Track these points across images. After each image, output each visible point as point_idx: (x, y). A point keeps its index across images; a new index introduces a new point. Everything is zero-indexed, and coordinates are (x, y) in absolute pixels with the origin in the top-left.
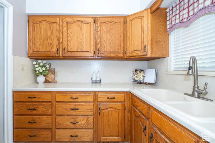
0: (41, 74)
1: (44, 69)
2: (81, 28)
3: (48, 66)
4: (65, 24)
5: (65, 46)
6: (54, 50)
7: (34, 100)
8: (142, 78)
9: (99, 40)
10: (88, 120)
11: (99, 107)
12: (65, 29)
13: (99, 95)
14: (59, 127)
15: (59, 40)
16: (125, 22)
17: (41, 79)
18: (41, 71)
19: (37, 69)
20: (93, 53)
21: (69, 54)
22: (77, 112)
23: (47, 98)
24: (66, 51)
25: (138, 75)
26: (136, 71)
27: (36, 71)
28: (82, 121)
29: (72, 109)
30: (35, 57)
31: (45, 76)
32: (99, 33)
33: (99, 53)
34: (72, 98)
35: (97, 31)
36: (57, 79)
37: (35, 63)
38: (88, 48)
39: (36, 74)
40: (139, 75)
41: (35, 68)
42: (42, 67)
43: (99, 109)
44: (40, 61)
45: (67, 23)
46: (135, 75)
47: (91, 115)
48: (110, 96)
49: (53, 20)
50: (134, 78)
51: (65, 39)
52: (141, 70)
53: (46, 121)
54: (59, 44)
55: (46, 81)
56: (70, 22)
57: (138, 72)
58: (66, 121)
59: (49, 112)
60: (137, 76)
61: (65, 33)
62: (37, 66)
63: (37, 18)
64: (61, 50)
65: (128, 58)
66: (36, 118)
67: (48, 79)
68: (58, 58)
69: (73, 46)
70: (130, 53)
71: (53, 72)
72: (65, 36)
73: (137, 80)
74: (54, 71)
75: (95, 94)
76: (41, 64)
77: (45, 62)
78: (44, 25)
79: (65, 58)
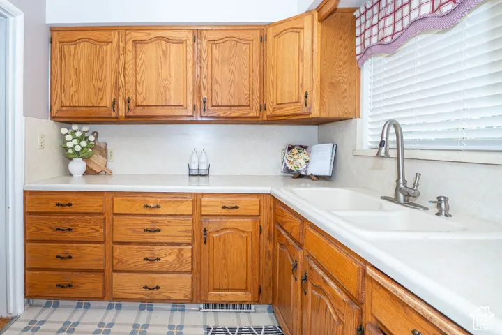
0: (77, 154)
1: (84, 143)
2: (165, 53)
3: (92, 138)
4: (130, 46)
5: (130, 95)
6: (108, 102)
7: (67, 209)
8: (302, 164)
9: (204, 81)
10: (180, 255)
11: (205, 225)
12: (130, 56)
13: (205, 200)
14: (118, 267)
15: (117, 81)
16: (263, 39)
17: (78, 166)
18: (78, 148)
19: (69, 145)
20: (191, 108)
21: (139, 112)
22: (157, 237)
23: (94, 205)
24: (132, 105)
25: (295, 157)
26: (290, 148)
27: (66, 149)
28: (168, 257)
29: (146, 230)
30: (65, 117)
31: (86, 160)
32: (204, 65)
33: (204, 110)
34: (146, 206)
35: (200, 58)
36: (111, 165)
37: (64, 131)
38: (179, 95)
39: (67, 156)
40: (297, 157)
41: (65, 142)
42: (80, 139)
43: (205, 230)
44: (75, 127)
45: (135, 42)
46: (289, 158)
47: (189, 244)
48: (229, 202)
49: (103, 36)
50: (285, 164)
51: (130, 79)
52: (301, 146)
53: (91, 255)
54: (117, 88)
55: (89, 172)
56: (142, 42)
57: (295, 151)
58: (134, 256)
59: (99, 236)
60: (292, 160)
61: (130, 66)
62: (68, 137)
63: (68, 33)
64: (121, 103)
65: (269, 119)
66: (72, 249)
67: (92, 166)
68: (116, 121)
69: (148, 95)
70: (274, 110)
71: (103, 151)
72: (130, 71)
73: (293, 168)
74: (106, 149)
75: (196, 198)
76: (78, 134)
77: (85, 128)
78: (84, 49)
79: (131, 120)
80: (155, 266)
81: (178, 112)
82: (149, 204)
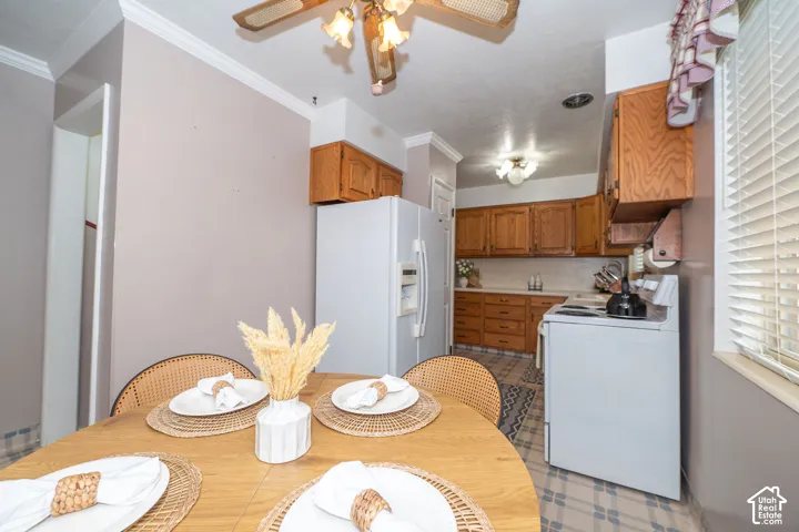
0: (464, 275)
1: (468, 270)
2: (513, 220)
3: (472, 267)
4: (493, 217)
5: (493, 243)
6: (481, 247)
9: (536, 234)
10: (519, 326)
11: (532, 312)
12: (493, 223)
13: (533, 299)
14: (488, 330)
15: (486, 236)
16: (574, 207)
17: (464, 281)
18: (464, 272)
19: (460, 270)
20: (528, 249)
21: (498, 252)
22: (507, 316)
24: (494, 249)
27: (458, 272)
28: (513, 327)
29: (501, 313)
31: (468, 278)
32: (536, 225)
33: (536, 250)
34: (501, 301)
35: (533, 221)
36: (481, 282)
37: (459, 262)
38: (522, 242)
39: (458, 275)
41: (458, 268)
42: (466, 267)
43: (532, 314)
44: (463, 260)
45: (496, 215)
47: (523, 321)
48: (546, 300)
51: (493, 235)
54: (486, 240)
55: (469, 286)
56: (500, 214)
58: (495, 325)
59: (477, 314)
61: (493, 228)
62: (460, 266)
64: (488, 248)
67: (471, 282)
68: (486, 257)
69: (504, 243)
70: (580, 250)
71: (476, 273)
72: (493, 231)
74: (478, 273)
76: (465, 264)
77: (468, 261)
79: (492, 256)
80: (505, 330)
81: (521, 252)
82: (503, 300)
